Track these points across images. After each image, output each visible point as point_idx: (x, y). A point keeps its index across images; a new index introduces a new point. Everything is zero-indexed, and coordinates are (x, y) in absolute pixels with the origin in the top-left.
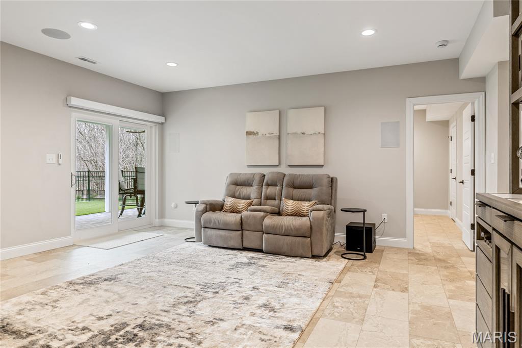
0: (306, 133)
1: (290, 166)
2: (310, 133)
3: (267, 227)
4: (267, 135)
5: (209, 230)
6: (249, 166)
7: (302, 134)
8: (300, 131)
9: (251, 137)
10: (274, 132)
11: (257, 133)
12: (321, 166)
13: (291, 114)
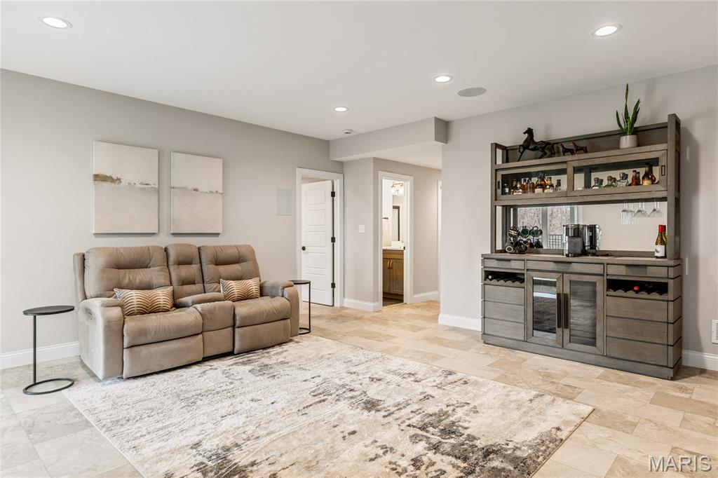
0: (200, 190)
1: (175, 234)
2: (204, 191)
3: (244, 318)
4: (138, 185)
5: (142, 347)
6: (97, 235)
7: (195, 190)
8: (191, 186)
9: (107, 185)
10: (151, 183)
11: (119, 180)
12: (217, 235)
13: (178, 159)
